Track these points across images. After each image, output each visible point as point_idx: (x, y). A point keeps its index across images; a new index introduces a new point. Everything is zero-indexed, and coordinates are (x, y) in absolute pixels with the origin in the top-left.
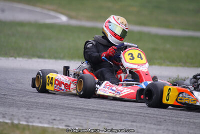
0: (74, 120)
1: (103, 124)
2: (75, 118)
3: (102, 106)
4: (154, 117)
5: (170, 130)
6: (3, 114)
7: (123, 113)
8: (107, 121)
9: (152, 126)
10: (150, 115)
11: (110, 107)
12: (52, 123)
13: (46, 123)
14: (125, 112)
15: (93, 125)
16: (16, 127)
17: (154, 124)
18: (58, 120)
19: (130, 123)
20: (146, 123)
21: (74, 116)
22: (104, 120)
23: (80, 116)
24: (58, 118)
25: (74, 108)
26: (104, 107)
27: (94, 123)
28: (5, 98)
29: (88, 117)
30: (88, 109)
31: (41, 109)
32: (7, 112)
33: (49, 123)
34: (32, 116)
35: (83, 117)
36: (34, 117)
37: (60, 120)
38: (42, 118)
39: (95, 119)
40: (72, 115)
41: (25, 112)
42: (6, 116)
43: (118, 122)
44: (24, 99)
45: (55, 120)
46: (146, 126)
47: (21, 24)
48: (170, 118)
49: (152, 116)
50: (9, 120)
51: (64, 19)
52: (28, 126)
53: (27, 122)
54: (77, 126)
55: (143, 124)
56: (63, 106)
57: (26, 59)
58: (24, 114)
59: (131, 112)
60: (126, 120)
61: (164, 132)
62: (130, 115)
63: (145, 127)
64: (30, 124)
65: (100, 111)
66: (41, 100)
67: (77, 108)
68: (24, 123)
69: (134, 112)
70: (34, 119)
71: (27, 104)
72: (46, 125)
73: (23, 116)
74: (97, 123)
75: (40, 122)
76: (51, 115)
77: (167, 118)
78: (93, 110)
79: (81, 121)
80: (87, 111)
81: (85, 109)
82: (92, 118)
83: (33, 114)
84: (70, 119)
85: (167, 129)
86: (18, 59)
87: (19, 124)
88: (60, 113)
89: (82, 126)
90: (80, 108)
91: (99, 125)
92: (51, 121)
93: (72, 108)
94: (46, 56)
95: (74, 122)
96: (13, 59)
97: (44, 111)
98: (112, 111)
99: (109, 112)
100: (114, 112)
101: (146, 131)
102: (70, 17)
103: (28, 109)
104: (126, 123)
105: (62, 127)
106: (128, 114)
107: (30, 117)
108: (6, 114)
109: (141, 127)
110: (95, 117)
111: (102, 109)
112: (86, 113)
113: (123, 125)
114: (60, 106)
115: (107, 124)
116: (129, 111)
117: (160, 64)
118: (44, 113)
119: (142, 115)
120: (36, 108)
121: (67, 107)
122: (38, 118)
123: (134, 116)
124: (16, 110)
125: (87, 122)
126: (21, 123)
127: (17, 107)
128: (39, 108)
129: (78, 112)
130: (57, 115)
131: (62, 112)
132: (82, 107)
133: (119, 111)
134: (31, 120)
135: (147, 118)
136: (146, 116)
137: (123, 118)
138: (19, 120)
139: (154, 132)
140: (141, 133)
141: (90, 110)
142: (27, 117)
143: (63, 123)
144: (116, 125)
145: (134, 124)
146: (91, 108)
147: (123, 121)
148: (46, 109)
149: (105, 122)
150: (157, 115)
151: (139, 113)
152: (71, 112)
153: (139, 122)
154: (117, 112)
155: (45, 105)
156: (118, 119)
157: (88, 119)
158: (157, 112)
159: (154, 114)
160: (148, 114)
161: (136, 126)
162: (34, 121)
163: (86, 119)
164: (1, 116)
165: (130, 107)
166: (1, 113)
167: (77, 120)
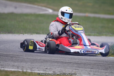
0: (58, 69)
1: (75, 70)
2: (58, 67)
3: (73, 60)
4: (104, 66)
5: (113, 73)
6: (17, 67)
7: (86, 64)
9: (103, 71)
10: (101, 65)
11: (78, 61)
12: (45, 71)
13: (42, 71)
14: (87, 63)
15: (69, 71)
16: (25, 73)
17: (104, 70)
18: (49, 69)
19: (90, 70)
20: (99, 69)
21: (57, 66)
22: (75, 68)
23: (61, 66)
25: (58, 61)
26: (75, 60)
27: (69, 70)
29: (66, 66)
30: (65, 62)
31: (39, 63)
32: (20, 65)
33: (44, 71)
34: (34, 67)
35: (63, 67)
36: (35, 67)
37: (50, 69)
40: (56, 66)
41: (30, 65)
42: (19, 68)
43: (83, 69)
44: (29, 57)
45: (47, 69)
46: (99, 71)
47: (27, 15)
48: (113, 66)
49: (102, 65)
50: (21, 69)
51: (50, 11)
52: (32, 73)
53: (31, 70)
55: (97, 70)
56: (51, 61)
57: (30, 35)
58: (29, 66)
59: (90, 63)
61: (109, 74)
62: (90, 64)
63: (98, 71)
64: (33, 72)
65: (72, 63)
66: (39, 58)
67: (59, 62)
68: (30, 71)
69: (92, 63)
70: (35, 69)
71: (31, 60)
73: (29, 67)
74: (71, 70)
75: (39, 70)
76: (45, 66)
77: (111, 66)
78: (68, 62)
79: (62, 69)
80: (65, 63)
82: (68, 67)
83: (35, 66)
84: (55, 68)
85: (111, 72)
86: (25, 35)
87: (27, 72)
88: (50, 65)
89: (62, 72)
90: (61, 62)
91: (72, 71)
92: (45, 70)
93: (56, 61)
94: (41, 32)
95: (58, 70)
96: (22, 35)
97: (40, 64)
98: (79, 63)
99: (78, 63)
100: (81, 64)
101: (99, 74)
102: (54, 10)
103: (31, 63)
104: (87, 69)
106: (88, 64)
107: (33, 68)
108: (19, 66)
109: (96, 71)
110: (70, 67)
111: (74, 62)
112: (65, 65)
113: (86, 71)
114: (50, 61)
115: (77, 70)
116: (89, 63)
117: (106, 35)
119: (97, 64)
120: (36, 62)
121: (53, 61)
122: (38, 68)
123: (92, 65)
124: (24, 64)
125: (65, 70)
126: (28, 71)
127: (25, 62)
129: (60, 64)
130: (48, 66)
131: (51, 64)
132: (62, 61)
133: (84, 63)
134: (33, 69)
135: (99, 66)
136: (99, 65)
137: (86, 67)
138: (27, 69)
139: (104, 74)
140: (96, 75)
141: (67, 62)
142: (31, 68)
143: (51, 70)
144: (82, 71)
145: (92, 70)
147: (86, 68)
148: (42, 63)
149: (75, 69)
150: (106, 64)
151: (95, 63)
152: (56, 64)
153: (95, 69)
154: (82, 64)
155: (41, 61)
156: (83, 68)
157: (66, 68)
158: (105, 63)
159: (103, 64)
160: (100, 64)
161: (94, 71)
162: (35, 70)
163: (65, 68)
164: (16, 67)
165: (90, 60)
166: (16, 66)
167: (60, 69)
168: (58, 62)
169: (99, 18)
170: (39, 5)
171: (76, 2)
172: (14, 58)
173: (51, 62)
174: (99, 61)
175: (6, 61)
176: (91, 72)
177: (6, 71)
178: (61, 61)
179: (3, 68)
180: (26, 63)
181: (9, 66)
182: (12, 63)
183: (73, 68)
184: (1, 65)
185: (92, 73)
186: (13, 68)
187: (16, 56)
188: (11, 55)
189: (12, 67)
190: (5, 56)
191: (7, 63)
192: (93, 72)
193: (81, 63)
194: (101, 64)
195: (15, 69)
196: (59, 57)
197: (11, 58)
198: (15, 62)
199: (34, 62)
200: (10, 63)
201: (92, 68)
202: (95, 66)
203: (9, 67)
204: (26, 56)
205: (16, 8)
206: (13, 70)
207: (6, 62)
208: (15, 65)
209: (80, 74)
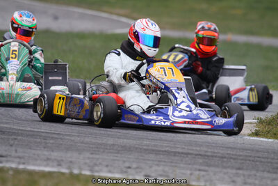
0: (157, 168)
1: (198, 172)
2: (158, 165)
3: (194, 148)
4: (268, 163)
6: (58, 161)
7: (225, 157)
8: (202, 168)
9: (266, 175)
10: (263, 160)
11: (205, 149)
12: (126, 172)
13: (118, 173)
14: (227, 156)
15: (183, 174)
16: (77, 178)
17: (269, 172)
18: (135, 169)
19: (234, 171)
20: (257, 171)
21: (155, 163)
22: (198, 167)
23: (165, 162)
24: (134, 165)
25: (156, 150)
26: (198, 149)
27: (184, 171)
28: (61, 139)
29: (176, 163)
30: (175, 153)
31: (111, 152)
32: (64, 159)
33: (122, 172)
34: (98, 163)
35: (169, 164)
36: (100, 164)
37: (137, 168)
38: (111, 166)
39: (185, 166)
40: (153, 160)
41: (89, 158)
42: (63, 164)
43: (217, 170)
44: (87, 140)
45: (129, 168)
46: (258, 174)
47: (81, 36)
49: (266, 160)
50: (69, 168)
52: (92, 177)
53: (91, 171)
54: (161, 176)
55: (253, 173)
56: (141, 149)
58: (88, 161)
59: (236, 155)
60: (228, 167)
62: (234, 159)
63: (255, 175)
64: (96, 174)
65: (192, 154)
66: (111, 141)
67: (160, 151)
68: (88, 173)
69: (240, 155)
70: (101, 168)
71: (91, 146)
72: (117, 176)
73: (86, 163)
74: (189, 172)
75: (110, 172)
76: (124, 162)
78: (182, 153)
79: (167, 169)
80: (175, 155)
81: (172, 152)
82: (182, 165)
83: (100, 161)
84: (151, 167)
87: (81, 174)
88: (137, 159)
90: (165, 151)
91: (191, 174)
92: (125, 170)
93: (153, 150)
95: (156, 171)
97: (114, 156)
98: (209, 154)
99: (205, 155)
100: (212, 156)
101: (257, 182)
103: (92, 154)
104: (229, 170)
105: (140, 177)
106: (231, 158)
107: (96, 165)
108: (62, 160)
109: (249, 176)
110: (186, 164)
111: (195, 152)
112: (173, 158)
113: (225, 173)
114: (137, 148)
115: (203, 173)
116: (233, 155)
118: (115, 158)
119: (251, 159)
120: (104, 152)
121: (146, 150)
122: (107, 166)
123: (239, 161)
124: (75, 155)
125: (175, 171)
126: (84, 172)
127: (77, 150)
128: (108, 153)
129: (162, 156)
130: (133, 161)
131: (140, 157)
132: (167, 149)
133: (219, 155)
134: (96, 168)
135: (258, 163)
136: (257, 161)
137: (225, 164)
138: (81, 169)
139: (269, 182)
140: (250, 184)
141: (179, 153)
142: (91, 164)
143: (140, 172)
144: (215, 174)
145: (241, 172)
146: (181, 151)
147: (225, 167)
148: (118, 153)
149: (200, 170)
150: (273, 159)
151: (246, 156)
152: (152, 156)
153: (247, 169)
154: (216, 157)
155: (115, 148)
156: (217, 166)
157: (176, 166)
158: (272, 155)
159: (267, 158)
160: (259, 157)
161: (244, 175)
162: (101, 171)
163: (173, 166)
164: (55, 164)
165: (235, 148)
166: (55, 159)
167: (161, 168)
168: (157, 152)
169: (259, 47)
170: (111, 13)
171: (204, 6)
172: (51, 141)
173: (141, 152)
174: (257, 151)
175: (30, 148)
176: (238, 177)
177: (31, 173)
178: (163, 149)
179: (24, 164)
180: (80, 154)
181: (36, 160)
182: (46, 153)
183: (195, 166)
184: (19, 157)
185: (239, 180)
186: (47, 165)
187: (56, 136)
188: (43, 132)
189: (45, 163)
190: (27, 136)
191: (33, 151)
192: (242, 177)
193: (213, 154)
194: (263, 158)
195: (53, 166)
196: (161, 140)
197: (43, 141)
198: (53, 151)
199: (98, 151)
200: (39, 152)
201: (239, 169)
202: (248, 162)
203: (38, 162)
204: (78, 136)
205: (56, 18)
206: (47, 169)
207: (29, 150)
208: (53, 157)
209: (211, 181)
